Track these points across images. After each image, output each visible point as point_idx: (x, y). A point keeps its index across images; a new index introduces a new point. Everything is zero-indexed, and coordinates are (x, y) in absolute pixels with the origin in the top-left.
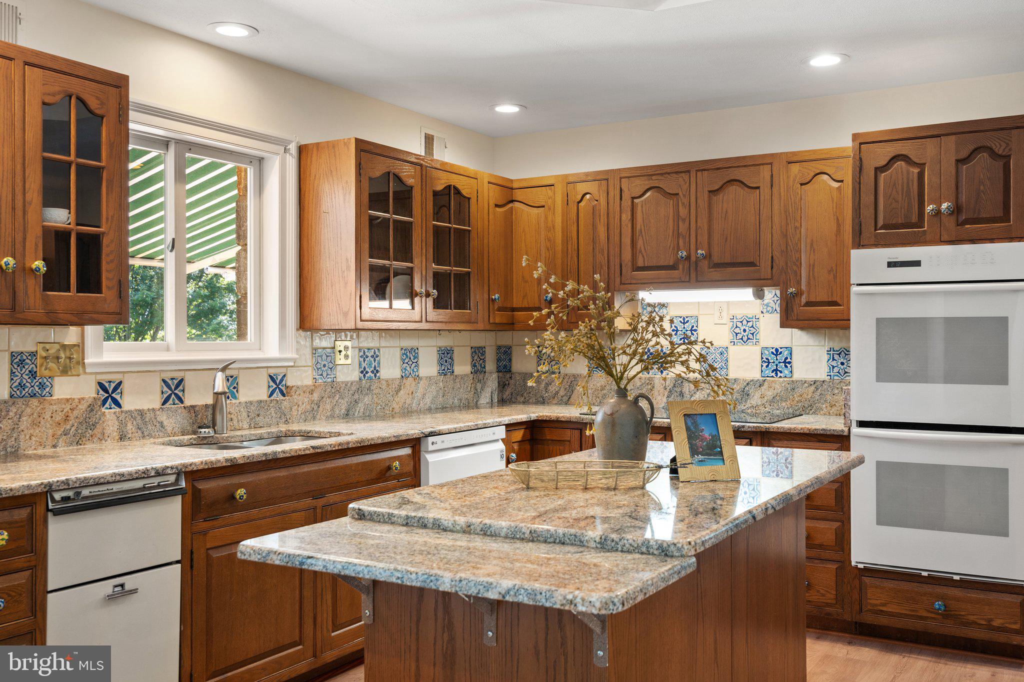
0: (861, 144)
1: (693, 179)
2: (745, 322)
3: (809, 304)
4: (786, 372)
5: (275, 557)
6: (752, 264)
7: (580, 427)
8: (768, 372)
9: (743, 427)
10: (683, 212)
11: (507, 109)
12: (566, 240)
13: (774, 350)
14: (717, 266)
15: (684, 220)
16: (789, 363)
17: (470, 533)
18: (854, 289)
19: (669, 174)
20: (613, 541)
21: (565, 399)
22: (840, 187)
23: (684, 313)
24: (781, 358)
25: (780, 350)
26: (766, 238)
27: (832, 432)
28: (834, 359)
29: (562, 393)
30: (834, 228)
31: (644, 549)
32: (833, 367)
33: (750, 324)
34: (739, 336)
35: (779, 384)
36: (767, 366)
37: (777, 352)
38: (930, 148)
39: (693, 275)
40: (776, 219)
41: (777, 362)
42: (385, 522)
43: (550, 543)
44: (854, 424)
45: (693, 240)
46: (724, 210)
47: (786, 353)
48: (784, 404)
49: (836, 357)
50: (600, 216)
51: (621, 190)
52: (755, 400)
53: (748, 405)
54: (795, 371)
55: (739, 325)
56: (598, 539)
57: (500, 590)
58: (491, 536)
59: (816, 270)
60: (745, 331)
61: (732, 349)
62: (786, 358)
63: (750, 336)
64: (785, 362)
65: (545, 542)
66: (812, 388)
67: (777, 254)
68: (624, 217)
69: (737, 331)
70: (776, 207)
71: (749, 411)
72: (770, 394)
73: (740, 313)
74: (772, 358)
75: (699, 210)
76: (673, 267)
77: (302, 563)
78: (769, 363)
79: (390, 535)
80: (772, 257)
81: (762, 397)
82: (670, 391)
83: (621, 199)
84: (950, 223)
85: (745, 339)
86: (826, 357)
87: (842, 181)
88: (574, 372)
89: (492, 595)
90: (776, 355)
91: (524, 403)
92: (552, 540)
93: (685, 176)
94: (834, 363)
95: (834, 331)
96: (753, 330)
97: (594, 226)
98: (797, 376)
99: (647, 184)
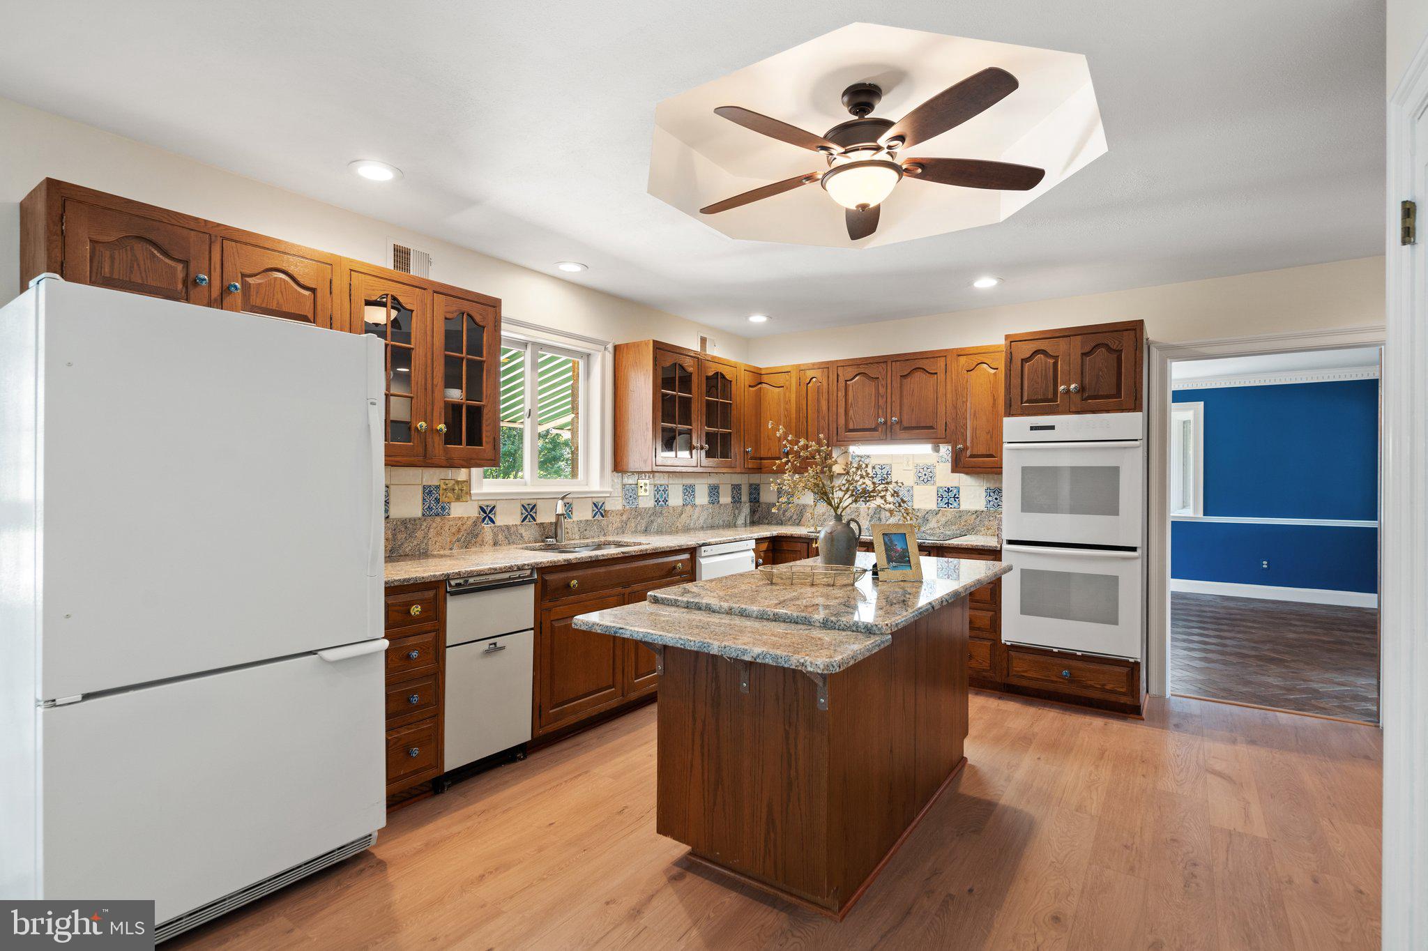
0: (1011, 342)
1: (889, 368)
2: (925, 469)
3: (972, 456)
4: (955, 504)
5: (597, 628)
6: (931, 428)
7: (807, 541)
8: (942, 504)
9: (924, 543)
10: (882, 390)
11: (758, 319)
12: (798, 410)
13: (946, 489)
14: (906, 429)
15: (882, 397)
16: (957, 498)
17: (731, 614)
18: (1006, 446)
19: (872, 363)
20: (832, 622)
22: (995, 374)
23: (882, 463)
24: (951, 494)
25: (951, 489)
26: (941, 410)
27: (988, 548)
28: (990, 496)
29: (795, 517)
30: (991, 402)
31: (854, 629)
32: (990, 501)
33: (929, 470)
34: (921, 479)
35: (950, 513)
36: (942, 500)
37: (949, 490)
38: (1063, 345)
39: (889, 435)
40: (949, 396)
41: (948, 497)
42: (672, 605)
43: (787, 622)
44: (1005, 542)
45: (889, 411)
46: (912, 389)
47: (955, 491)
48: (953, 527)
49: (992, 494)
50: (823, 393)
51: (838, 375)
52: (933, 523)
53: (928, 527)
54: (961, 503)
55: (921, 470)
56: (821, 621)
57: (752, 655)
58: (746, 616)
59: (977, 432)
60: (925, 475)
61: (916, 488)
62: (955, 495)
63: (929, 479)
64: (954, 497)
65: (784, 621)
66: (974, 516)
67: (949, 420)
68: (840, 394)
69: (920, 475)
70: (949, 387)
71: (928, 532)
72: (943, 520)
73: (922, 462)
74: (945, 494)
75: (893, 389)
76: (875, 430)
77: (616, 633)
78: (943, 497)
79: (676, 614)
80: (946, 423)
81: (938, 522)
82: (872, 517)
83: (838, 381)
84: (1077, 398)
85: (926, 480)
86: (984, 494)
87: (997, 369)
88: (804, 503)
89: (747, 658)
90: (948, 492)
91: (768, 524)
92: (788, 620)
93: (884, 365)
94: (990, 499)
95: (991, 476)
96: (931, 475)
97: (818, 400)
98: (963, 507)
99: (856, 371)
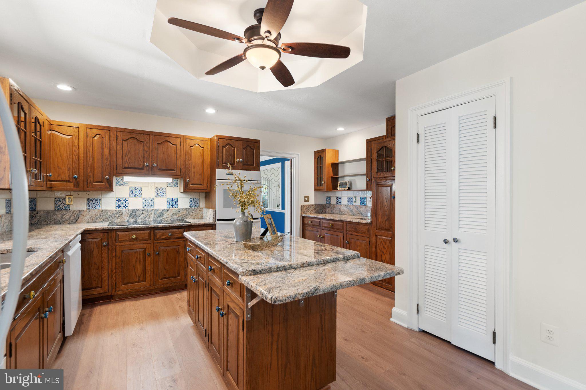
0: (219, 138)
1: (151, 137)
2: (161, 190)
3: (193, 184)
4: (176, 206)
6: (173, 170)
8: (170, 206)
10: (146, 149)
11: (65, 88)
12: (86, 152)
13: (172, 199)
14: (160, 169)
15: (147, 152)
16: (177, 203)
18: (217, 181)
19: (140, 134)
21: (74, 221)
22: (202, 149)
23: (136, 186)
24: (174, 202)
25: (174, 199)
26: (179, 162)
28: (192, 202)
29: (72, 218)
30: (201, 161)
32: (191, 204)
33: (163, 190)
34: (159, 194)
35: (174, 210)
36: (169, 204)
37: (173, 200)
38: (237, 143)
39: (151, 172)
40: (182, 156)
41: (173, 203)
44: (216, 220)
45: (150, 160)
46: (163, 151)
47: (176, 200)
48: (176, 216)
49: (192, 201)
50: (106, 145)
51: (117, 136)
52: (166, 215)
53: (163, 217)
54: (179, 206)
55: (159, 190)
58: (311, 266)
59: (195, 174)
60: (161, 192)
61: (156, 199)
62: (176, 202)
63: (163, 194)
64: (175, 203)
66: (186, 211)
67: (182, 168)
68: (118, 147)
69: (158, 192)
70: (182, 152)
71: (163, 220)
72: (171, 213)
73: (159, 186)
74: (171, 202)
75: (153, 149)
76: (142, 169)
78: (170, 203)
80: (181, 168)
81: (168, 214)
82: (130, 215)
83: (117, 139)
84: (241, 165)
85: (161, 195)
86: (189, 201)
87: (203, 148)
88: (78, 209)
90: (173, 201)
93: (148, 136)
94: (192, 203)
95: (192, 193)
96: (164, 192)
97: (102, 149)
98: (180, 207)
99: (130, 136)
